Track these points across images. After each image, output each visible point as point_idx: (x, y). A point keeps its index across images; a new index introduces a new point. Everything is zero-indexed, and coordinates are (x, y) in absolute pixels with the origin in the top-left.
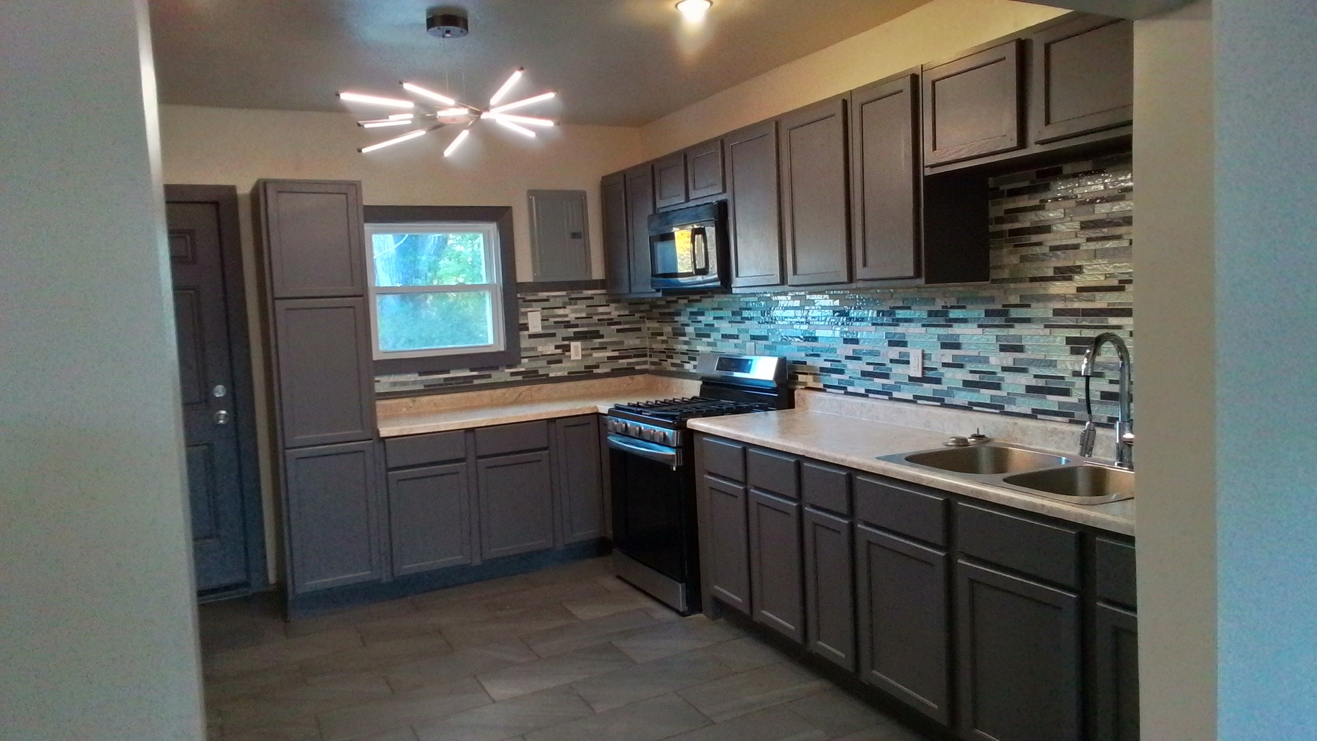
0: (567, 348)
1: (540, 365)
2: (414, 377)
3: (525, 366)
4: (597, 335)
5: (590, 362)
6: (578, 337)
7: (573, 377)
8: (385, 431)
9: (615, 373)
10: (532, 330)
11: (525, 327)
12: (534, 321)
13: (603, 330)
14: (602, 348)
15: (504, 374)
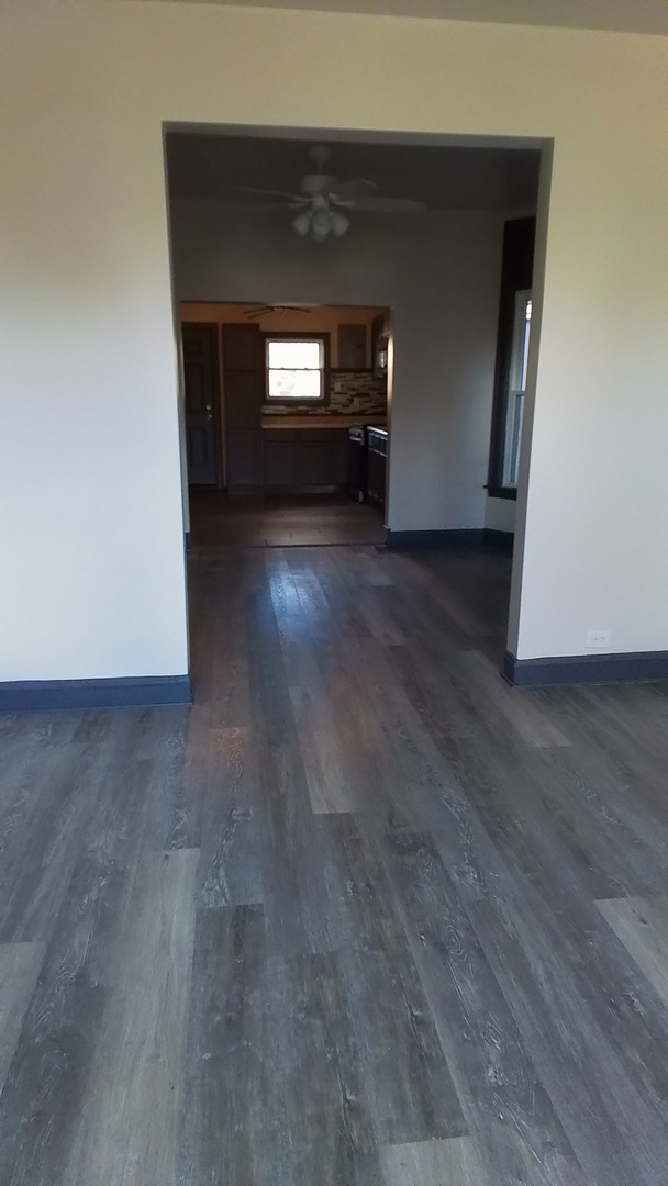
0: (352, 400)
1: (339, 407)
2: (283, 407)
3: (332, 407)
4: (367, 395)
5: (363, 408)
6: (358, 395)
7: (354, 414)
8: (264, 427)
9: (374, 414)
10: (336, 390)
11: (333, 389)
12: (338, 387)
13: (370, 392)
14: (370, 401)
15: (321, 410)
